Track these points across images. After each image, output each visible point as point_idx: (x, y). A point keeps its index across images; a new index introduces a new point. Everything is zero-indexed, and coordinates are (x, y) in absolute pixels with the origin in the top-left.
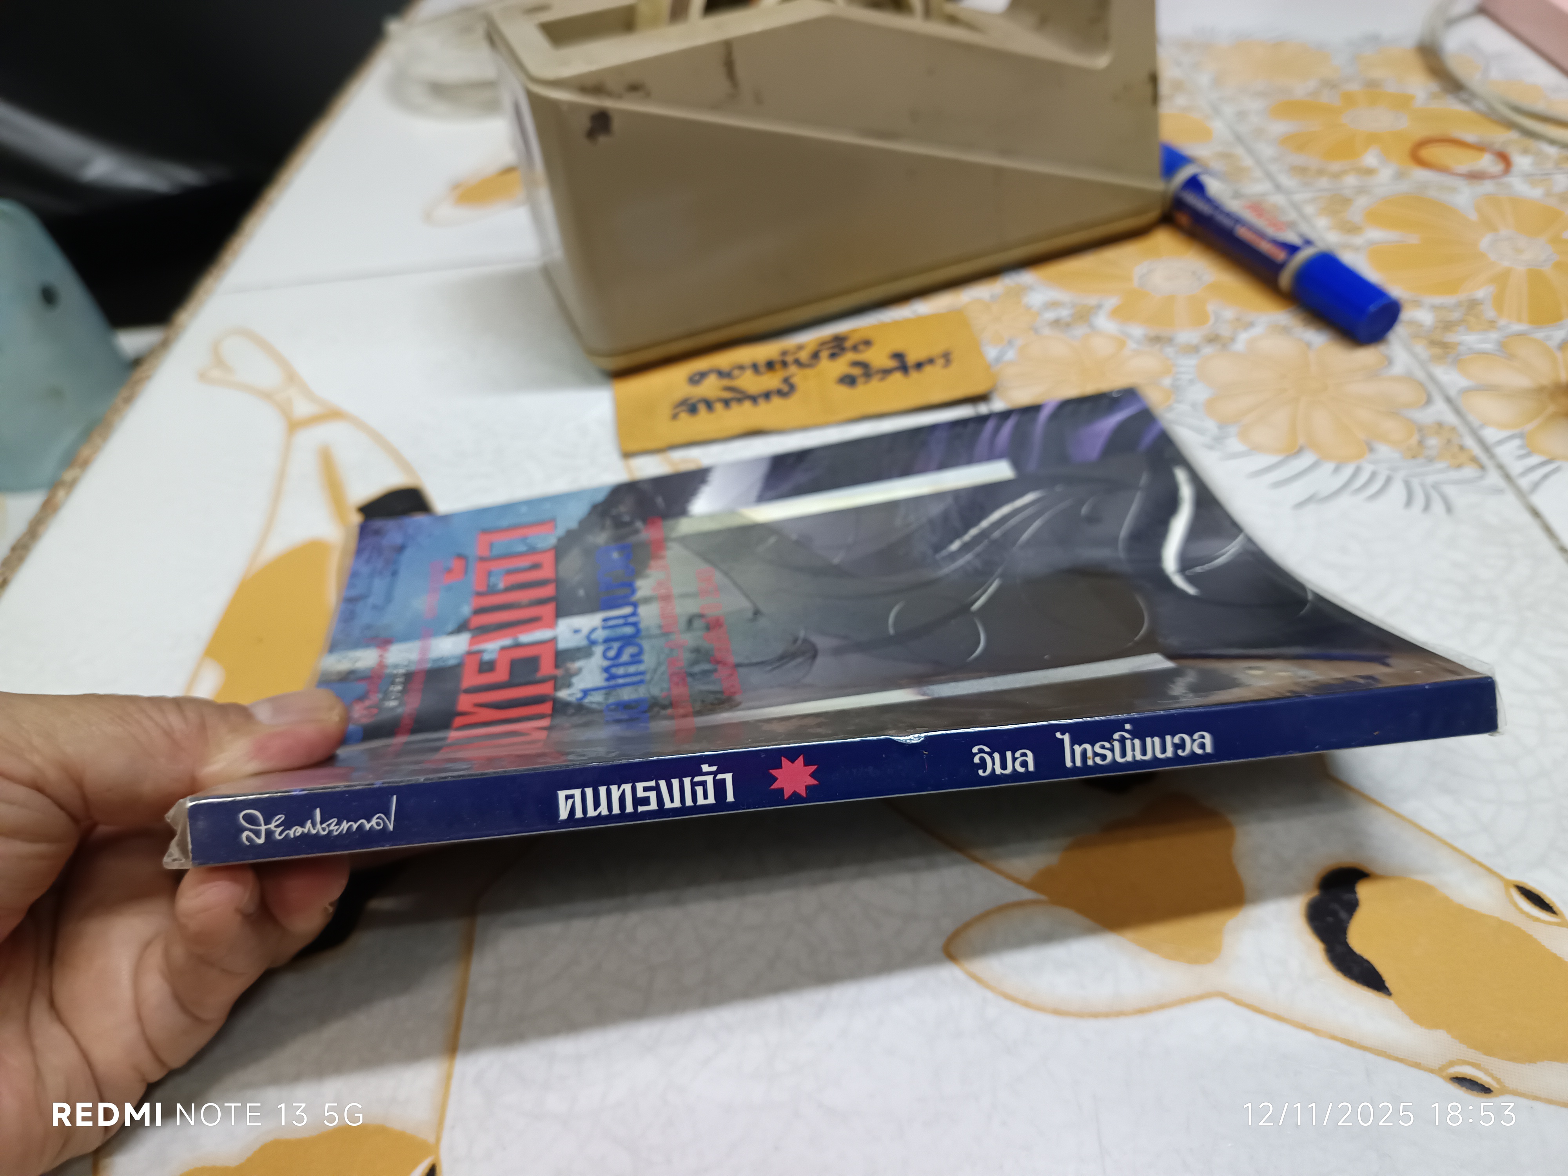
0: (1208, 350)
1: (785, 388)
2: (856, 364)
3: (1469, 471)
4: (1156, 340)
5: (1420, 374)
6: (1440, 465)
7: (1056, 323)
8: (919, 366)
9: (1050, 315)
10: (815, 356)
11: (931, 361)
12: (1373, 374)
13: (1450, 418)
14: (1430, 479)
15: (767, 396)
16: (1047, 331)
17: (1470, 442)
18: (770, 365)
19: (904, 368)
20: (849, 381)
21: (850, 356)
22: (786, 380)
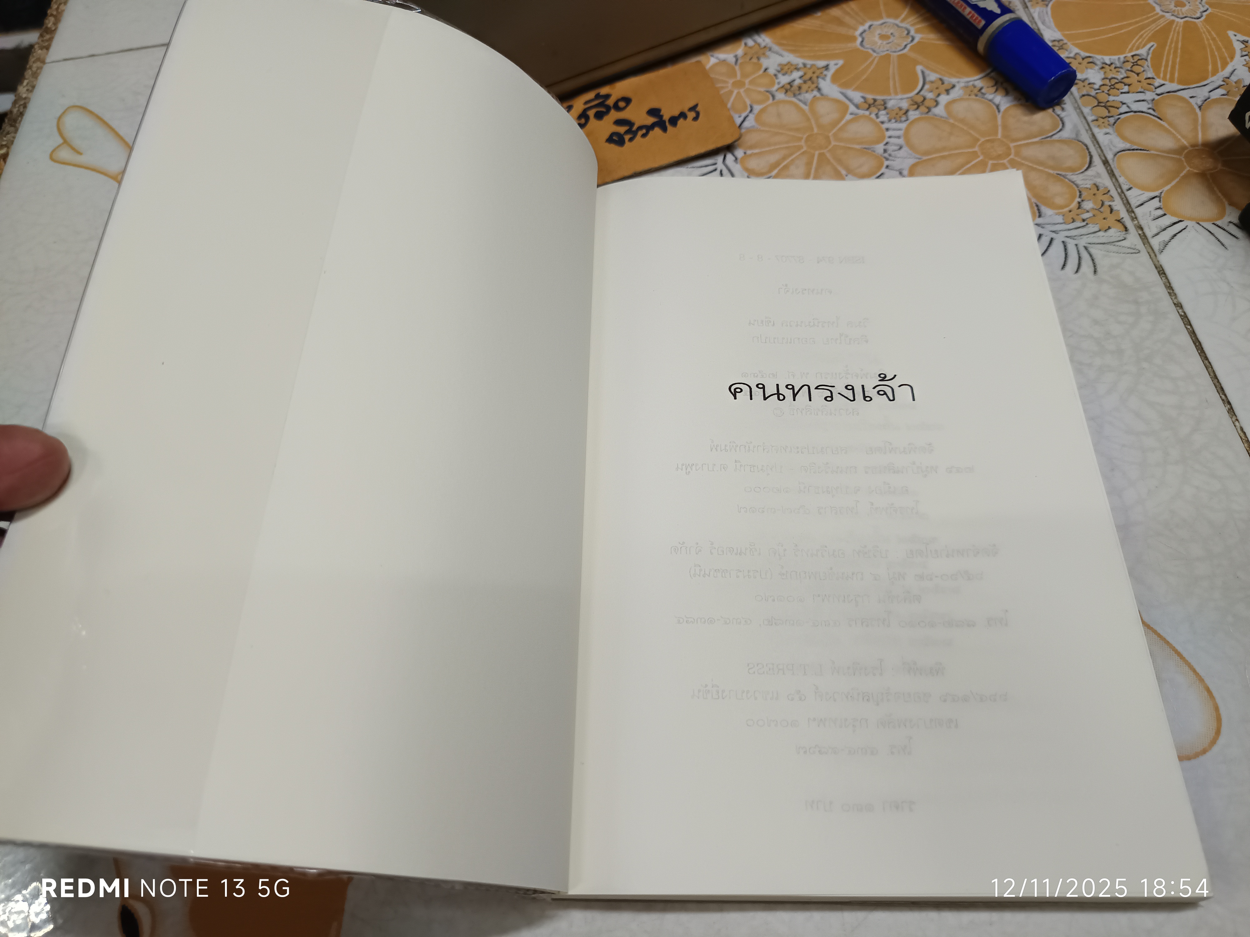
0: (913, 115)
2: (619, 122)
3: (1115, 233)
4: (870, 105)
5: (1086, 138)
6: (1092, 228)
7: (788, 88)
8: (674, 121)
9: (784, 80)
10: (583, 115)
11: (683, 115)
12: (1047, 138)
13: (1106, 181)
14: (1082, 242)
16: (780, 96)
17: (1118, 205)
19: (661, 124)
20: (616, 140)
21: (614, 115)
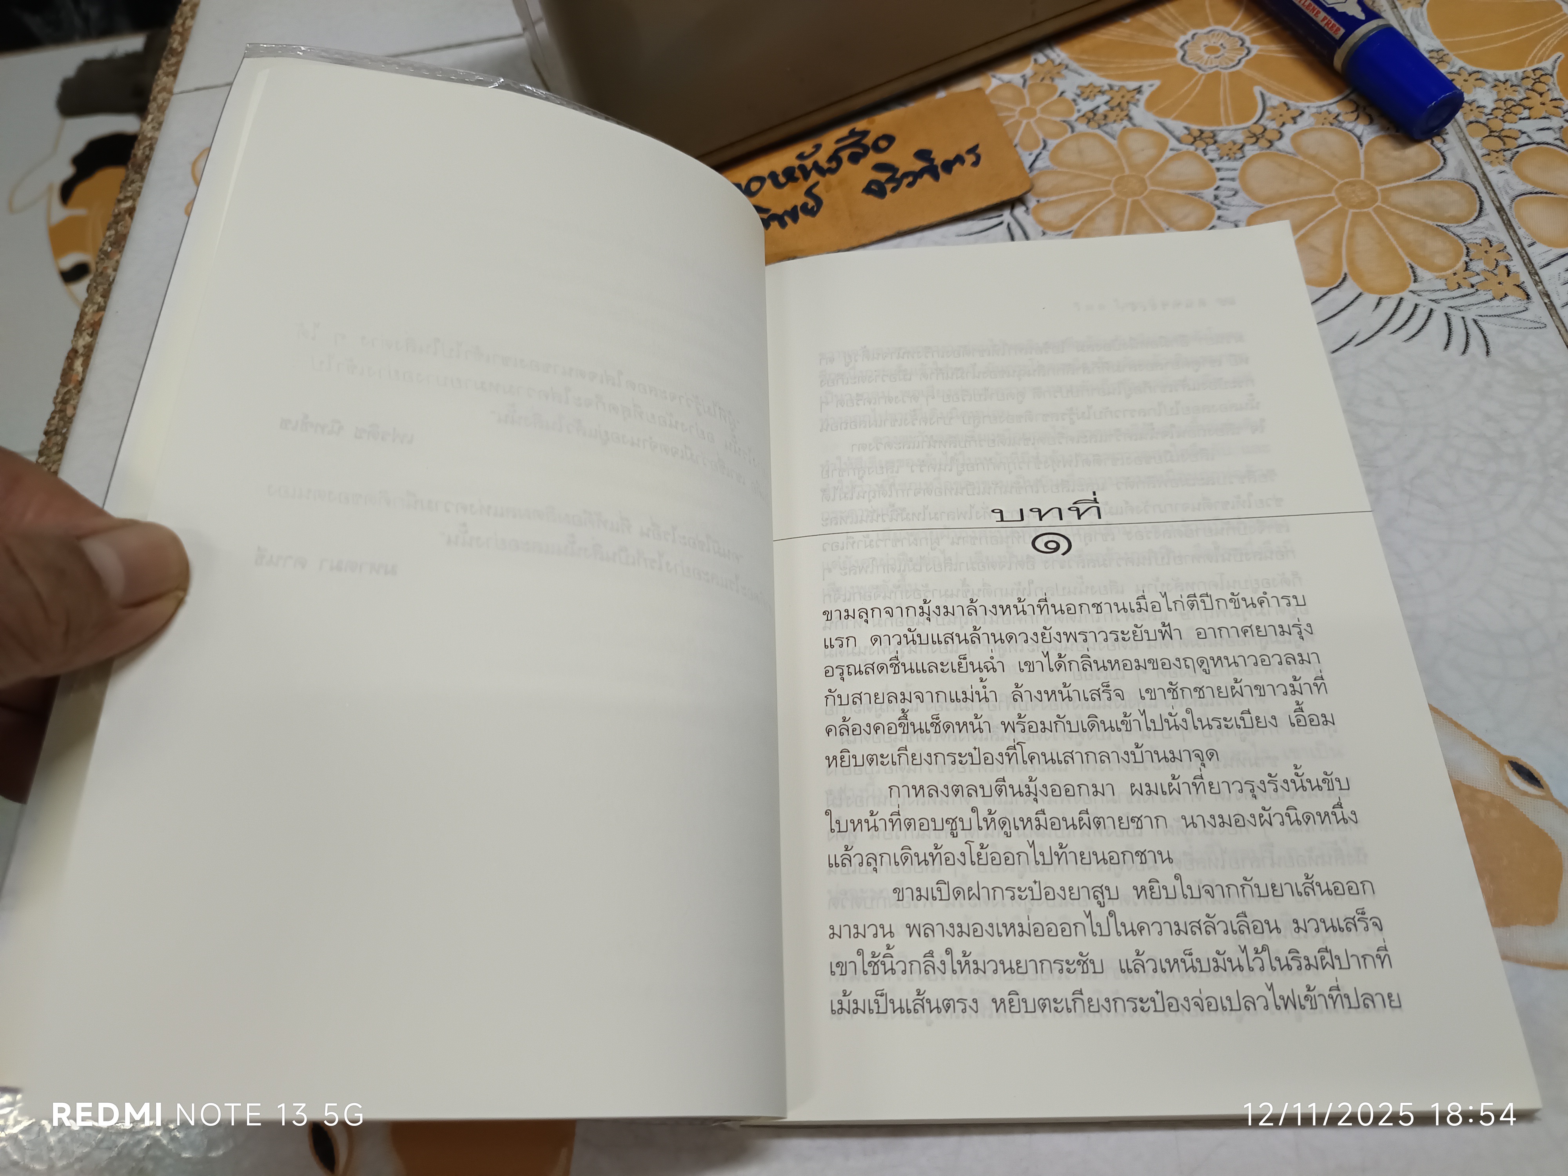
0: (1251, 150)
1: (811, 203)
2: (880, 167)
3: (1513, 302)
4: (1198, 138)
5: (1475, 178)
6: (1483, 296)
7: (1090, 117)
8: (948, 166)
9: (1085, 106)
10: (835, 157)
11: (959, 159)
12: (1423, 179)
13: (1501, 235)
14: (1471, 314)
15: (793, 214)
16: (1081, 127)
17: (1517, 265)
18: (790, 174)
19: (932, 171)
20: (875, 190)
21: (873, 158)
22: (809, 193)
